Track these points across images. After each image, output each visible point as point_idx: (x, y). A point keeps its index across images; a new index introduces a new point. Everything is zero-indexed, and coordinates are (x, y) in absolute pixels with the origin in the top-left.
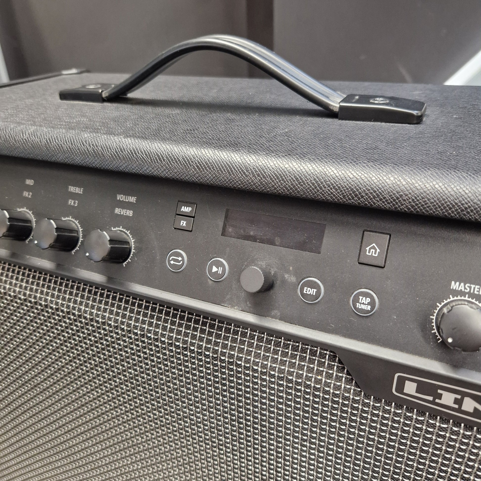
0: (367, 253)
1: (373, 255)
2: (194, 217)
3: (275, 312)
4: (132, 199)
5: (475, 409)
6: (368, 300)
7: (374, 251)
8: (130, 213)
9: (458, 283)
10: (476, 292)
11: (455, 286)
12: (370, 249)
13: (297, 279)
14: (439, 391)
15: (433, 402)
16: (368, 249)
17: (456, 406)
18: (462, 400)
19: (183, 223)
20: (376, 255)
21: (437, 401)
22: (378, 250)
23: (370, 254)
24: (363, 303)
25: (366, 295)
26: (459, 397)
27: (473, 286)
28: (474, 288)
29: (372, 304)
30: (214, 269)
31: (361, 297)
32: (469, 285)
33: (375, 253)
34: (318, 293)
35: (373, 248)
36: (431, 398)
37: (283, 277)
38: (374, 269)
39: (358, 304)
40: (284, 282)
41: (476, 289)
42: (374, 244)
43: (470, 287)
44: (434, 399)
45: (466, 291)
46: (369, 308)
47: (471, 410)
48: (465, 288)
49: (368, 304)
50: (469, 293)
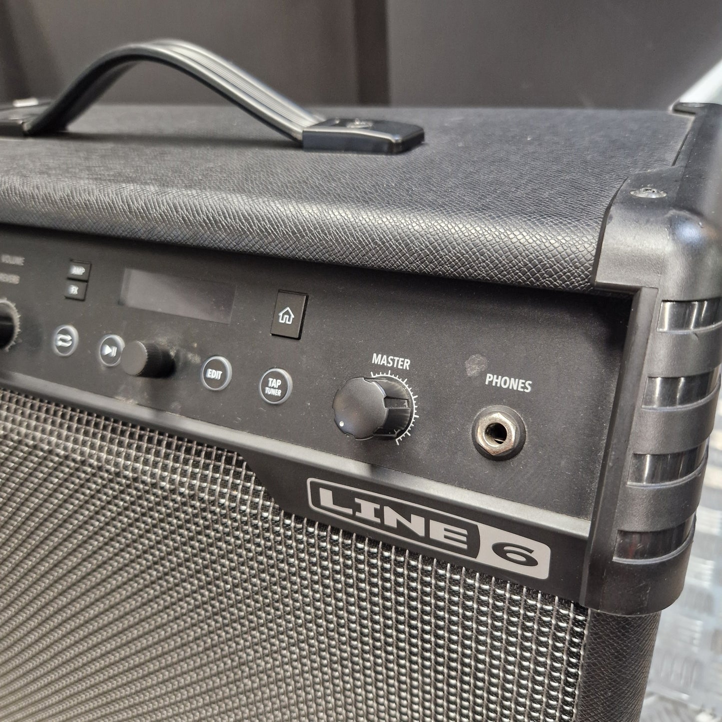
0: (281, 321)
1: (287, 322)
2: (86, 281)
3: (175, 405)
4: (19, 261)
5: (399, 522)
6: (279, 382)
7: (288, 317)
8: (14, 279)
9: (380, 356)
10: (400, 367)
11: (377, 359)
12: (283, 315)
13: (201, 360)
14: (357, 500)
15: (353, 517)
16: (281, 314)
17: (378, 520)
18: (382, 510)
19: (74, 290)
20: (290, 323)
21: (358, 514)
22: (293, 316)
23: (283, 322)
24: (273, 388)
25: (278, 376)
26: (378, 507)
27: (396, 359)
28: (398, 361)
29: (284, 387)
30: (108, 350)
31: (271, 379)
32: (392, 357)
33: (289, 321)
34: (224, 376)
35: (287, 313)
36: (349, 511)
37: (186, 358)
38: (288, 341)
39: (267, 388)
40: (187, 363)
41: (400, 363)
42: (288, 309)
43: (393, 360)
44: (354, 513)
45: (389, 365)
46: (278, 393)
47: (394, 525)
48: (388, 362)
49: (279, 388)
50: (392, 368)
